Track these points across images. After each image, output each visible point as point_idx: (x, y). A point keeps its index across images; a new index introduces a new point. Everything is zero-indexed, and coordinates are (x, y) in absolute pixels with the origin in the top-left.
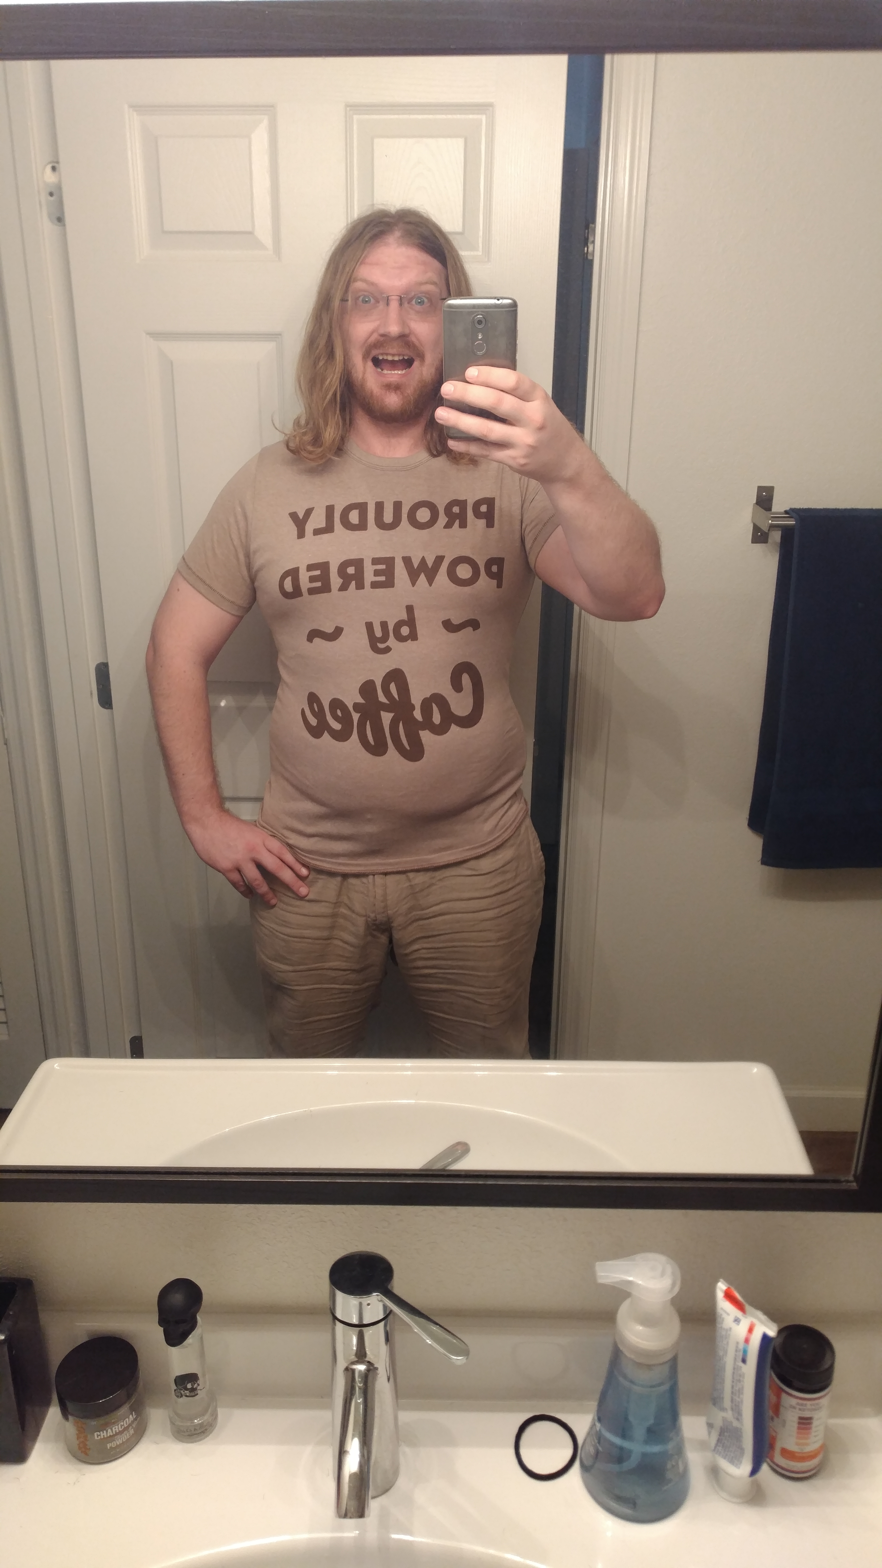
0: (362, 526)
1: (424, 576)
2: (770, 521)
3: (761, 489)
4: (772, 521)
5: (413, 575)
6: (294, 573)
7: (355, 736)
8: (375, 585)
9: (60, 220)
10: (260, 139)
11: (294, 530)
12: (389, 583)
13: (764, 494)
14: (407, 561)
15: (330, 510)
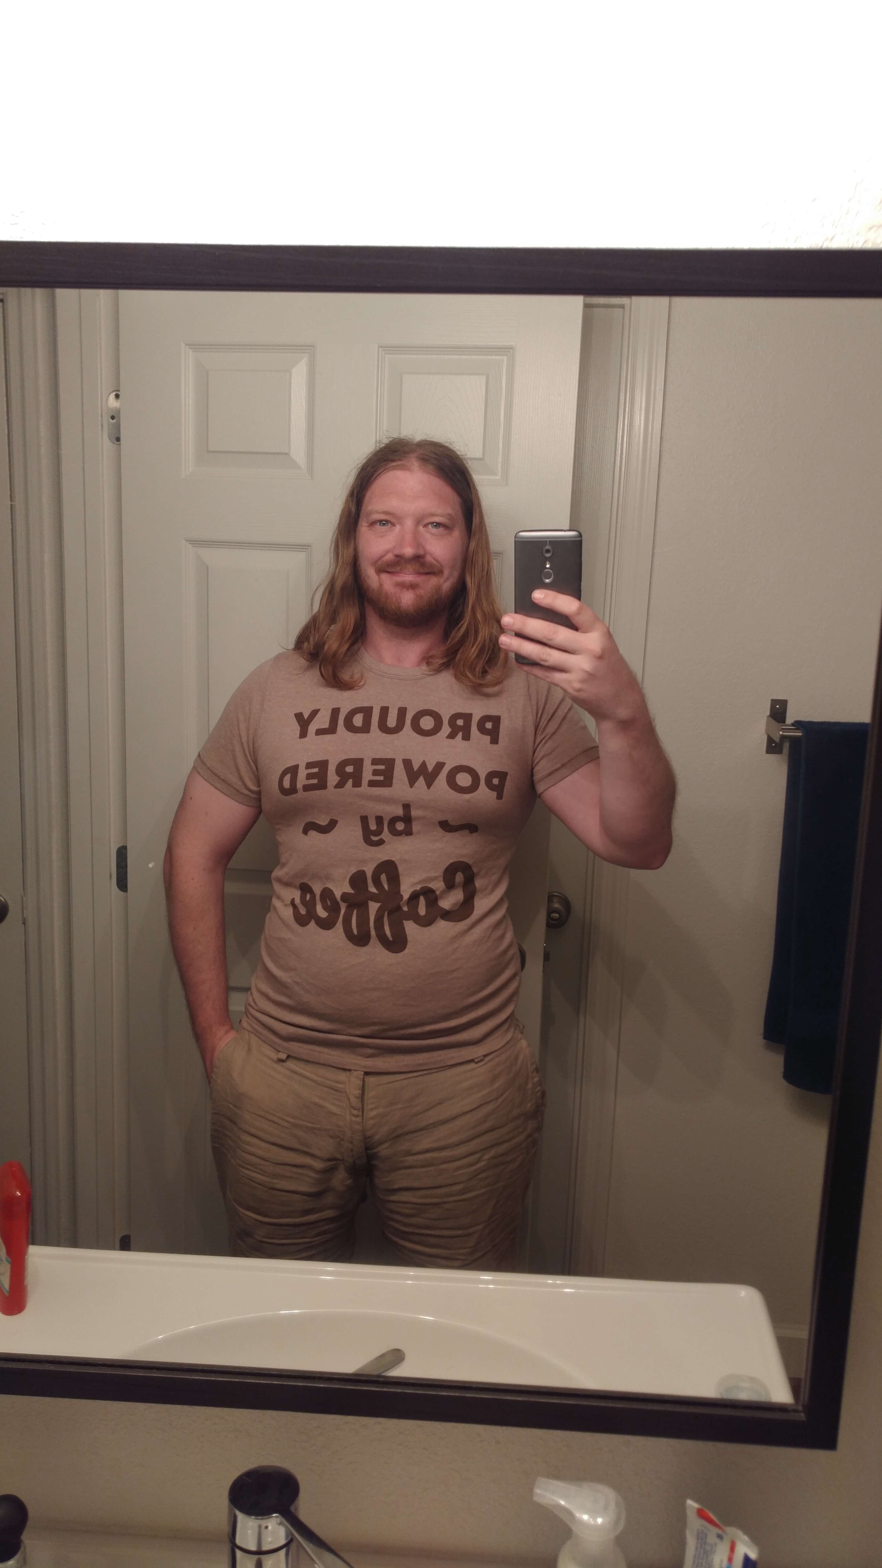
0: (365, 728)
1: (423, 779)
2: (781, 733)
3: (774, 702)
4: (783, 732)
5: (412, 776)
6: (293, 771)
7: (339, 925)
8: (372, 784)
9: (118, 439)
10: (299, 375)
11: (297, 729)
12: (388, 782)
13: (777, 706)
14: (407, 763)
15: (335, 712)
